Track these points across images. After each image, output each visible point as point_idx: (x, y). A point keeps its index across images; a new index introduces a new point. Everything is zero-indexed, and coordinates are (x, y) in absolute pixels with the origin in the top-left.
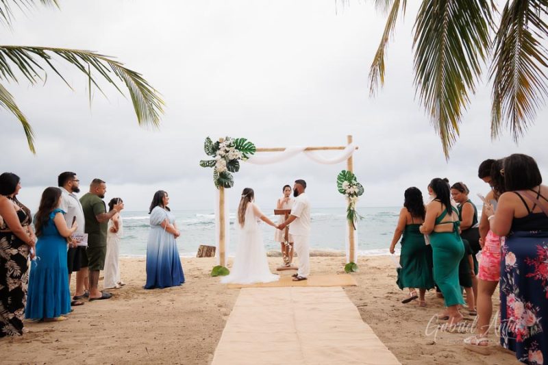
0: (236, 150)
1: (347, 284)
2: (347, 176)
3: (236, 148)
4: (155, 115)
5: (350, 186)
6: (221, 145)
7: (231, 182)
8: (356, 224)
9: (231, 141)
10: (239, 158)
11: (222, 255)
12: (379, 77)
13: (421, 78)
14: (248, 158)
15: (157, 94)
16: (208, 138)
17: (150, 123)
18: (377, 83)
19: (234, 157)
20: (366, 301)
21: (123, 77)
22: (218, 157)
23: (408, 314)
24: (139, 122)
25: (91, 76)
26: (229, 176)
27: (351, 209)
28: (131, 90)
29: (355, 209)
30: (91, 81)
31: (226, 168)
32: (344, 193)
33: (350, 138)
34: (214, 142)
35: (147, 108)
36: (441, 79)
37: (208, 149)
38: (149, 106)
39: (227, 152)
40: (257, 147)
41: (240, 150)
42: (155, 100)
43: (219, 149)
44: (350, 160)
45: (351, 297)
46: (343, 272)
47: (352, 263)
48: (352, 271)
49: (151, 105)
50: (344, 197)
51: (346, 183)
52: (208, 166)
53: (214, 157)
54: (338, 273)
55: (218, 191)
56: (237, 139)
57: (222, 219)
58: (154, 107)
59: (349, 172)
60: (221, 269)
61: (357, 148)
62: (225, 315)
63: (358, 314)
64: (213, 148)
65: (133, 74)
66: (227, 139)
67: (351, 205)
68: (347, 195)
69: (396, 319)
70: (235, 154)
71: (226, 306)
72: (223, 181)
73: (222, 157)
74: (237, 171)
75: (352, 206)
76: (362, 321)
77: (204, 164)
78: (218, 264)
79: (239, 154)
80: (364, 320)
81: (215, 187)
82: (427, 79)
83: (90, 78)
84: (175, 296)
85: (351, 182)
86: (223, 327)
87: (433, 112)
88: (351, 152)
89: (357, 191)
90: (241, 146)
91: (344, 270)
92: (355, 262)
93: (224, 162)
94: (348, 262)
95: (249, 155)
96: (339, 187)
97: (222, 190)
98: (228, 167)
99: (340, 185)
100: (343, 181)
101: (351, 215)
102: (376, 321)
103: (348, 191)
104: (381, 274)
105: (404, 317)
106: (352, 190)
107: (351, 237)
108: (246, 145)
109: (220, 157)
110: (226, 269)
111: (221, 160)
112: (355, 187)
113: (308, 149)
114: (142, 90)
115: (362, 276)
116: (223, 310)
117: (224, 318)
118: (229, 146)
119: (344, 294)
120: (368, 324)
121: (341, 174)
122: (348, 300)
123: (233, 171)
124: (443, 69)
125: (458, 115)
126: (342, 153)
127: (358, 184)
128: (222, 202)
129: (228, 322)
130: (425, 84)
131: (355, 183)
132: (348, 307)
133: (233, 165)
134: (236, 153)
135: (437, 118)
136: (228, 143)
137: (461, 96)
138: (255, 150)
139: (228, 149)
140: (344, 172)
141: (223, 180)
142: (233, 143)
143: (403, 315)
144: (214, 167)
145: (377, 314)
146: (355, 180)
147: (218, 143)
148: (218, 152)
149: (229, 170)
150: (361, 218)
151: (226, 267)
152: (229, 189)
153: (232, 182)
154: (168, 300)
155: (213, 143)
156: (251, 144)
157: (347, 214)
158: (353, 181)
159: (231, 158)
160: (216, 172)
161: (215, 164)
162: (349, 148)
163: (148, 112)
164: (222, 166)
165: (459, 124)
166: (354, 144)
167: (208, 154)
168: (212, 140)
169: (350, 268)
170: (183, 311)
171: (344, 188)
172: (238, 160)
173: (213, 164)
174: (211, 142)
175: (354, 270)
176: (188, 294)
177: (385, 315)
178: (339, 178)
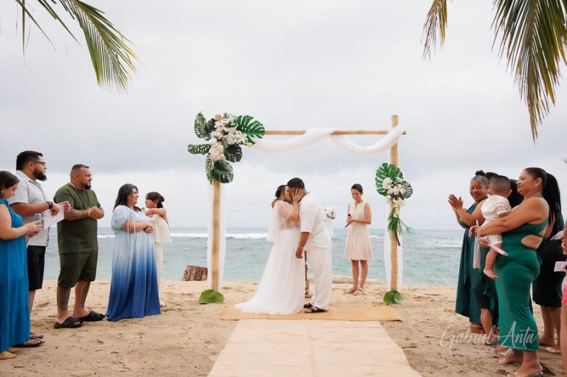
0: (237, 132)
1: (387, 318)
2: (390, 171)
3: (238, 129)
4: (121, 72)
5: (394, 184)
6: (217, 124)
7: (230, 175)
8: (400, 237)
9: (231, 119)
10: (242, 143)
11: (215, 274)
12: (438, 29)
13: (505, 16)
14: (253, 143)
15: (125, 42)
16: (200, 115)
17: (114, 84)
18: (435, 39)
19: (235, 141)
20: (415, 341)
21: (75, 13)
22: (213, 141)
23: (475, 362)
24: (98, 79)
25: (26, 6)
26: (228, 167)
27: (395, 216)
28: (86, 32)
29: (400, 218)
30: (26, 14)
31: (223, 155)
32: (385, 194)
33: (395, 118)
34: (208, 119)
35: (110, 61)
36: (533, 20)
37: (200, 129)
38: (112, 58)
39: (226, 133)
40: (266, 129)
41: (243, 131)
42: (122, 50)
43: (215, 129)
44: (394, 149)
45: (393, 336)
46: (381, 304)
47: (395, 292)
48: (394, 302)
49: (117, 56)
50: (385, 200)
51: (388, 180)
52: (199, 152)
53: (208, 140)
54: (374, 304)
55: (213, 187)
56: (241, 117)
57: (216, 225)
58: (120, 59)
59: (393, 166)
60: (212, 294)
61: (404, 133)
62: (214, 353)
63: (403, 357)
64: (206, 128)
65: (90, 10)
66: (226, 116)
67: (394, 210)
68: (390, 197)
69: (461, 368)
70: (236, 137)
71: (216, 342)
72: (219, 174)
73: (218, 140)
74: (238, 160)
75: (396, 212)
76: (409, 367)
77: (194, 150)
78: (210, 288)
79: (242, 137)
80: (413, 366)
81: (207, 182)
82: (513, 18)
83: (24, 9)
84: (145, 329)
85: (395, 180)
86: (209, 370)
87: (519, 65)
88: (397, 138)
89: (403, 191)
90: (245, 127)
91: (383, 300)
92: (399, 290)
93: (221, 147)
94: (389, 290)
95: (255, 139)
96: (378, 186)
97: (218, 186)
98: (226, 155)
99: (379, 184)
100: (383, 178)
101: (394, 224)
102: (429, 368)
103: (391, 191)
104: (435, 308)
105: (472, 366)
106: (396, 190)
107: (394, 255)
108: (251, 124)
109: (215, 140)
110: (221, 295)
111: (217, 144)
112: (400, 186)
113: (336, 133)
114: (103, 34)
115: (409, 310)
116: (212, 347)
117: (212, 358)
118: (229, 126)
119: (383, 330)
120: (420, 372)
121: (381, 169)
122: (389, 339)
123: (233, 161)
124: (538, 5)
125: (554, 73)
126: (384, 141)
127: (405, 182)
128: (216, 203)
129: (217, 363)
130: (509, 25)
131: (401, 180)
132: (388, 348)
133: (233, 152)
134: (238, 136)
135: (524, 76)
136: (227, 121)
137: (561, 46)
138: (264, 132)
139: (226, 130)
140: (385, 165)
141: (219, 172)
142: (234, 122)
143: (469, 362)
144: (207, 154)
145: (432, 360)
146: (401, 176)
147: (213, 121)
148: (213, 134)
149: (227, 159)
150: (408, 229)
151: (220, 291)
152: (227, 184)
153: (232, 176)
154: (134, 333)
155: (207, 121)
156: (259, 124)
157: (387, 223)
158: (398, 178)
159: (231, 141)
160: (209, 161)
161: (208, 150)
162: (393, 133)
163: (111, 66)
164: (217, 152)
165: (555, 87)
166: (400, 128)
167: (199, 136)
168: (204, 116)
169: (392, 297)
170: (154, 348)
171: (384, 187)
172: (241, 146)
173: (205, 149)
174: (203, 120)
175: (396, 301)
176: (162, 326)
177: (442, 361)
178: (379, 174)
